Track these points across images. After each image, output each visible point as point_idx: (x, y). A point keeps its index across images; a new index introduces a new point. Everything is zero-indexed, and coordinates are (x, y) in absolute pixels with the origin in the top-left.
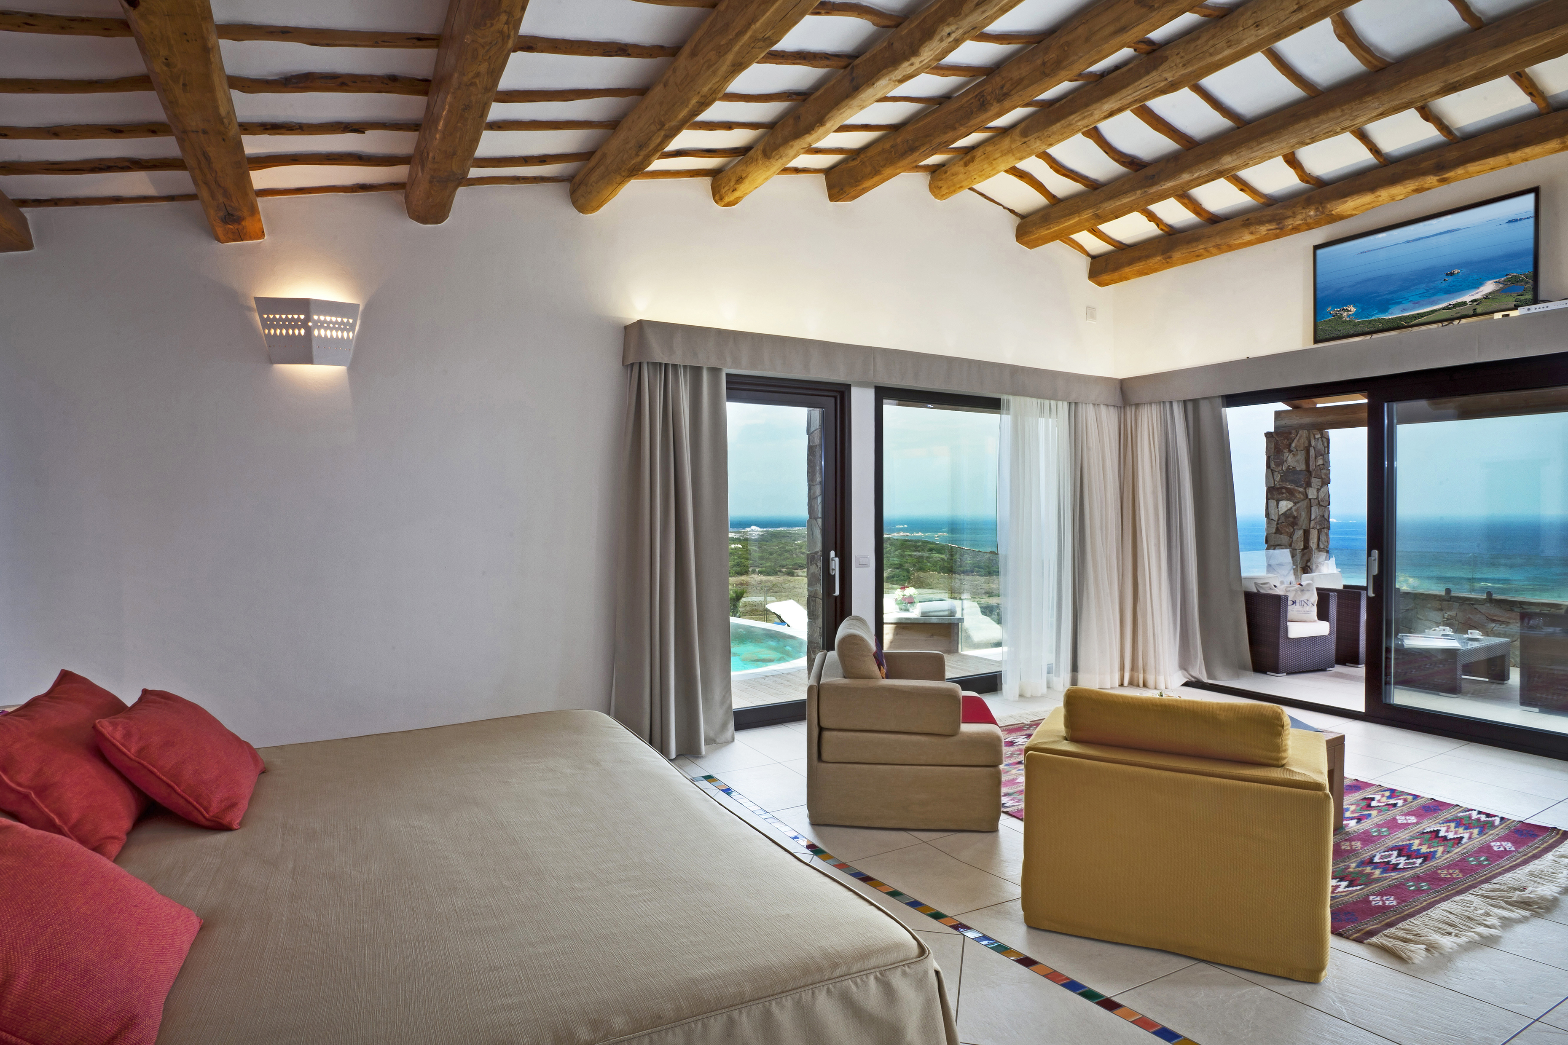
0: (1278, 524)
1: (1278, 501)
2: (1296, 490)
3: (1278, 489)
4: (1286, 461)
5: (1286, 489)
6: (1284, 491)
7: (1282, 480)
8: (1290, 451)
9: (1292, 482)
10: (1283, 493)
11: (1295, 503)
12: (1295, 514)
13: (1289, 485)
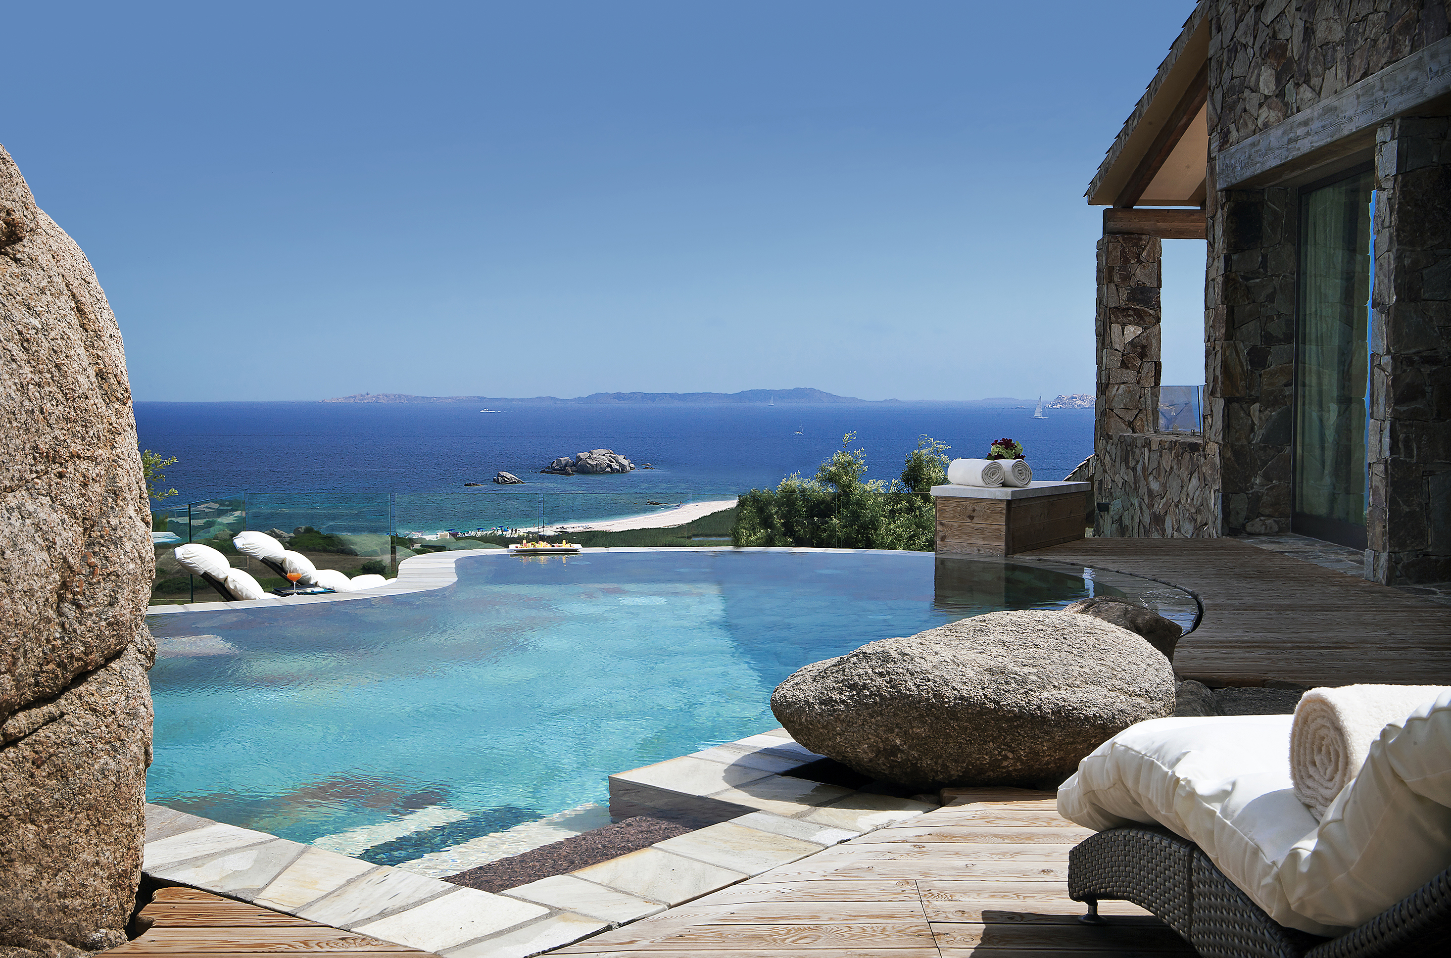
0: (1123, 355)
1: (1123, 326)
2: (1145, 312)
3: (1124, 309)
4: (1134, 274)
5: (1134, 310)
6: (1131, 312)
7: (1129, 299)
8: (1140, 262)
9: (1139, 302)
10: (1130, 316)
11: (1145, 329)
12: (1144, 342)
13: (1138, 305)
